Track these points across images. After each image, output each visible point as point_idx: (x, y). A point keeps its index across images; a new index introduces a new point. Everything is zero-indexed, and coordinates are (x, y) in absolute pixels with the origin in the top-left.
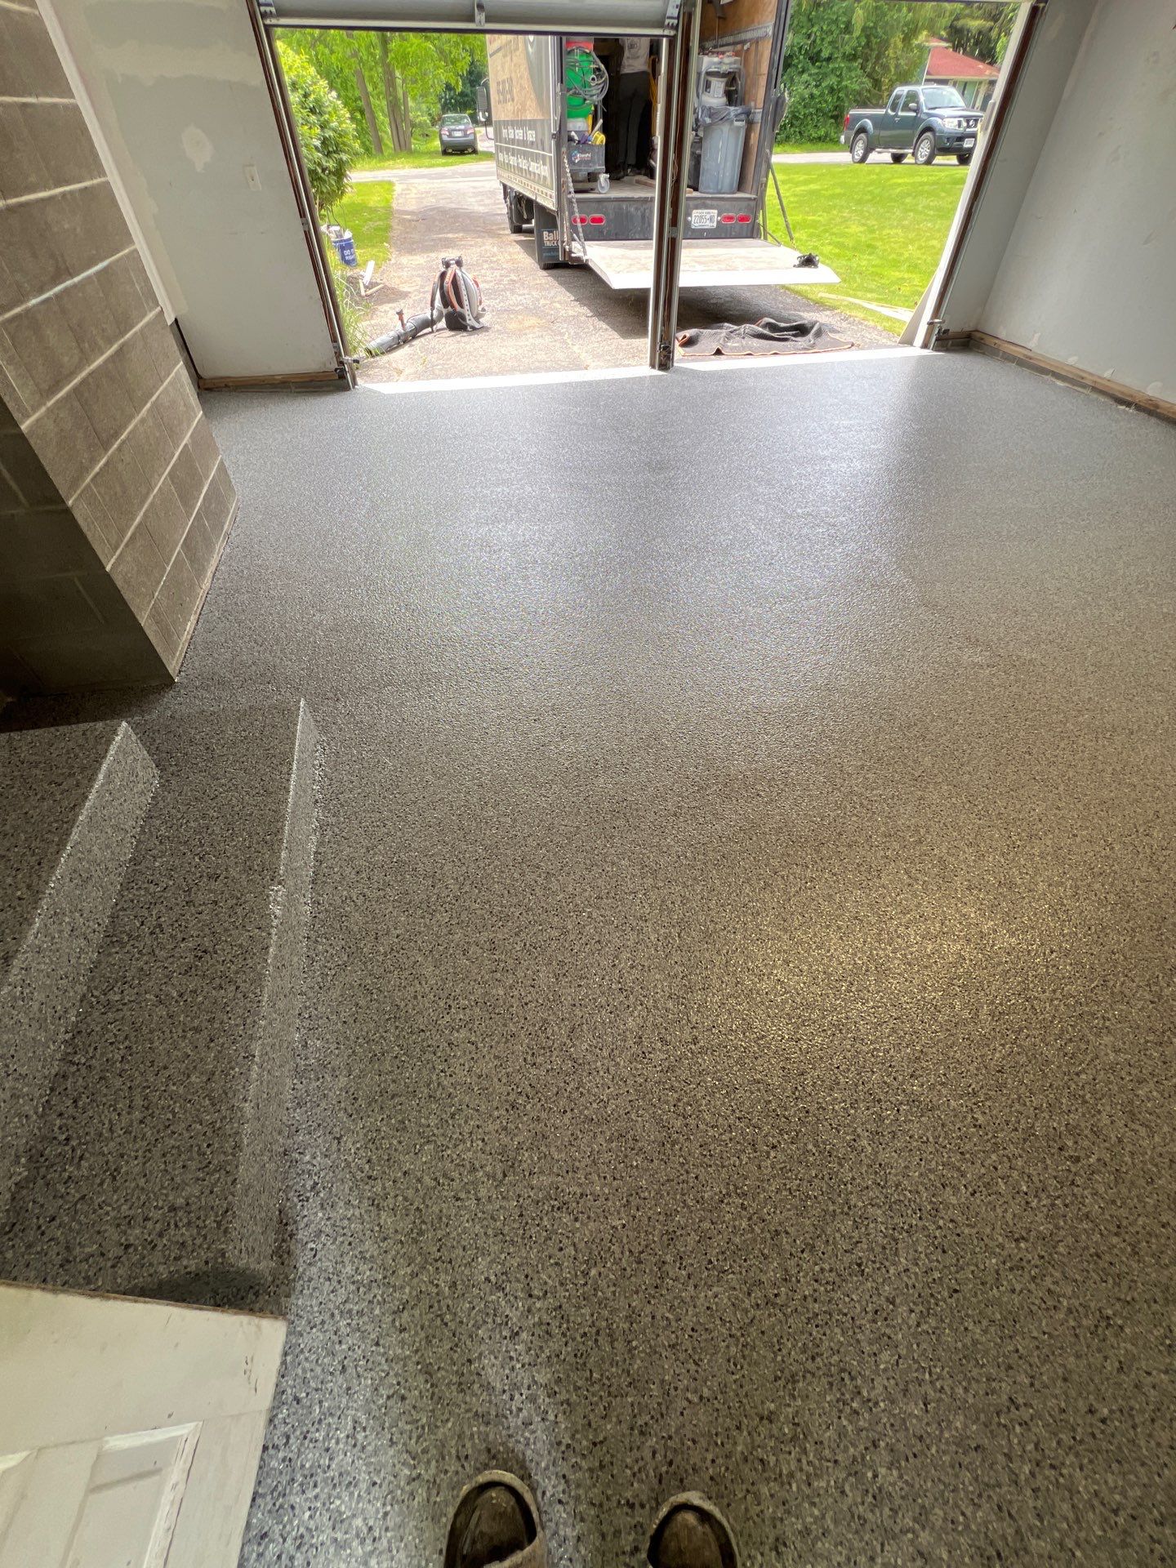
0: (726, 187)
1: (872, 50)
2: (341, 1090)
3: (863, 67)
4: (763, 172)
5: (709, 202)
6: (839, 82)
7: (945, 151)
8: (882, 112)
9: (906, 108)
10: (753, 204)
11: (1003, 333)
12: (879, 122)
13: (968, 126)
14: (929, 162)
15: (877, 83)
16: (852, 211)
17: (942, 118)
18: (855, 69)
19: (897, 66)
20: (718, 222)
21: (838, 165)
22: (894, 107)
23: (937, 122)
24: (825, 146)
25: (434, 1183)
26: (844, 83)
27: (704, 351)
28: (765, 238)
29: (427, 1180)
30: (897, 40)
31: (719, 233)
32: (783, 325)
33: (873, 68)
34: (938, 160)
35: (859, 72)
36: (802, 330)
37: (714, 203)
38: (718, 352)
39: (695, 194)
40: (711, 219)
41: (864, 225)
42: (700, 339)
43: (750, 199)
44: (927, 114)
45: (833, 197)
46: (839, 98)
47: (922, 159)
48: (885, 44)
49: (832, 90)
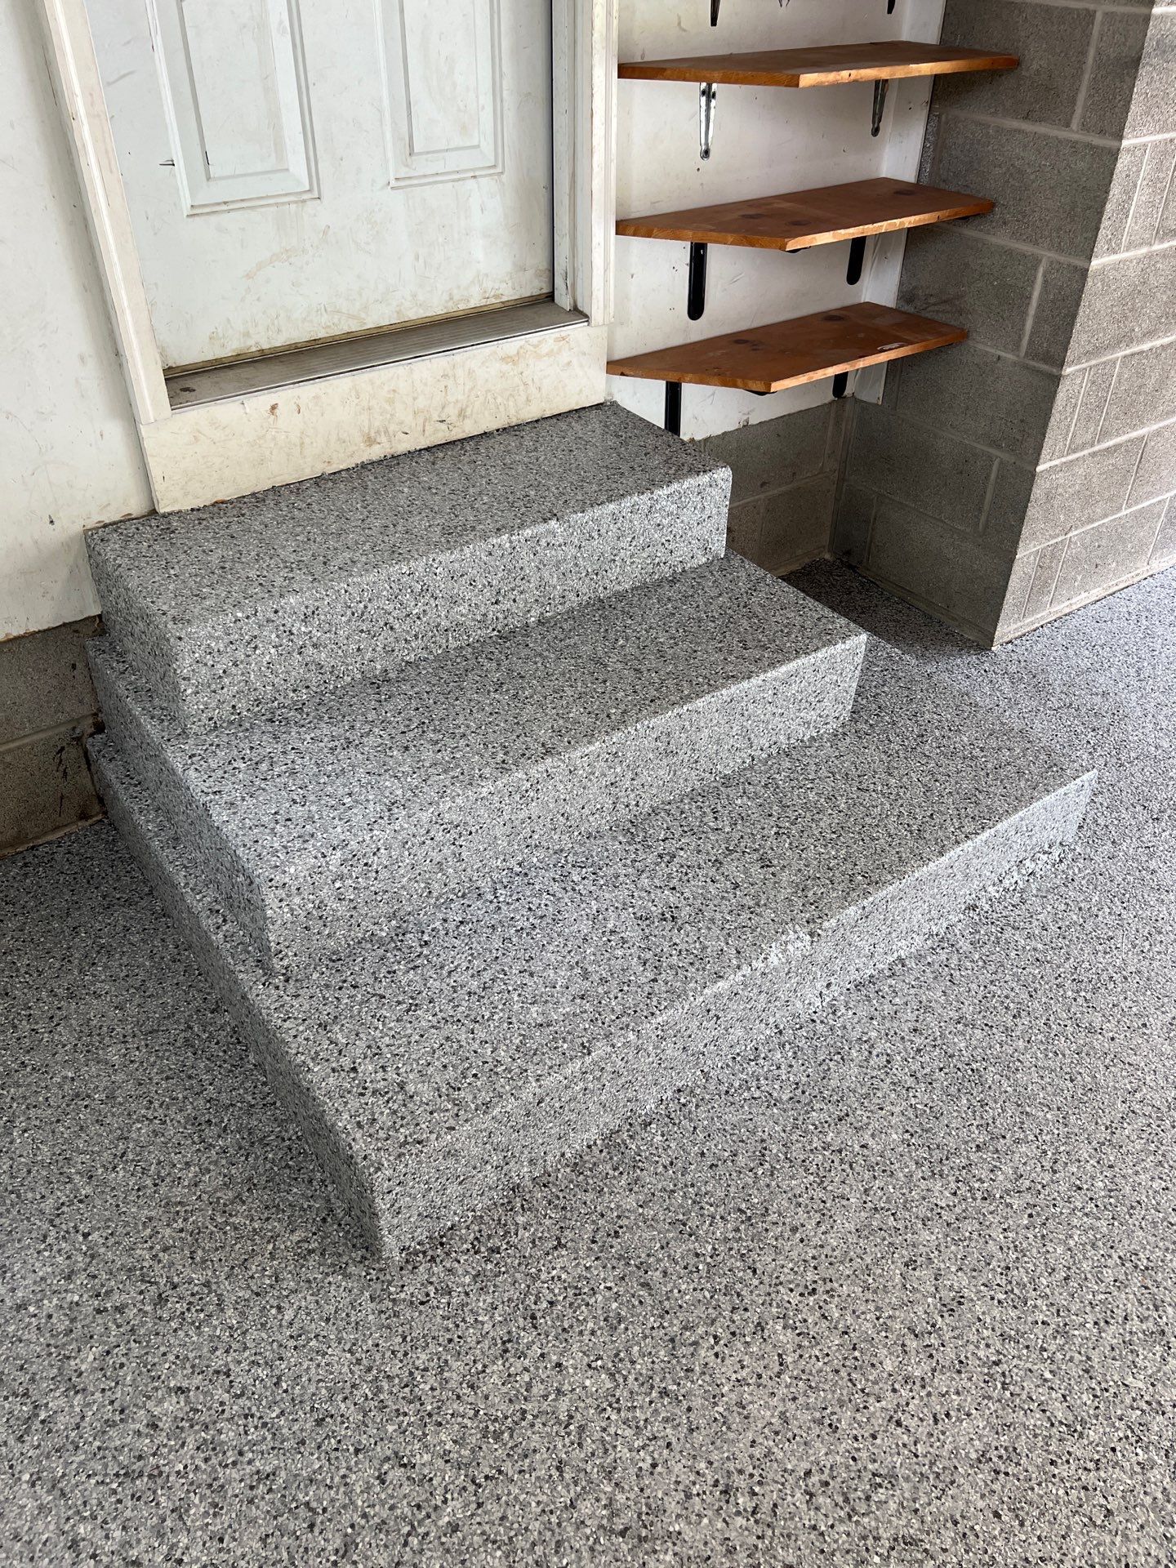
2: (618, 1207)
25: (563, 1417)
29: (564, 1405)
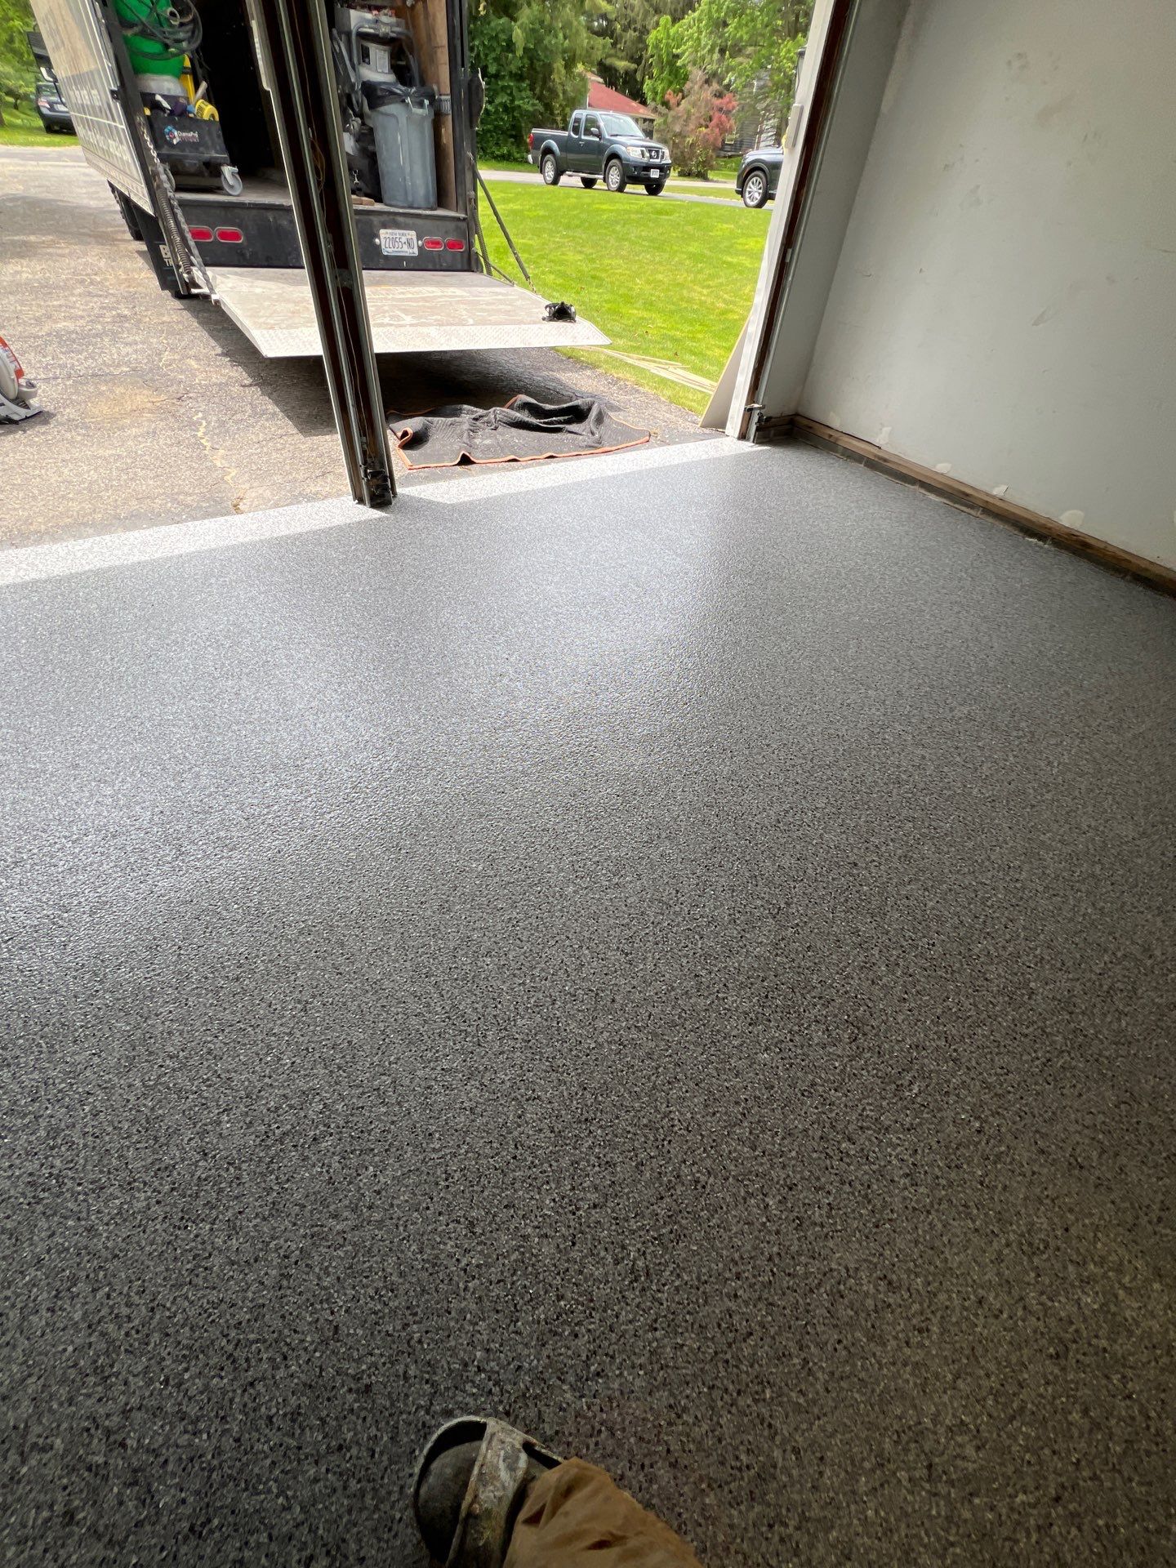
0: (421, 201)
1: (537, 72)
3: (532, 89)
4: (469, 185)
5: (401, 219)
6: (512, 101)
7: (635, 180)
8: (566, 134)
9: (588, 132)
10: (463, 225)
11: (835, 422)
12: (565, 145)
13: (651, 157)
14: (621, 189)
15: (548, 107)
16: (563, 237)
17: (626, 146)
18: (525, 89)
19: (564, 92)
20: (420, 248)
21: (532, 185)
22: (576, 130)
23: (621, 150)
24: (511, 165)
26: (517, 103)
27: (440, 459)
28: (489, 273)
30: (559, 65)
31: (422, 263)
32: (548, 407)
33: (541, 92)
34: (629, 188)
35: (529, 93)
36: (578, 414)
37: (410, 221)
38: (465, 461)
39: (378, 207)
40: (409, 243)
41: (581, 252)
42: (432, 431)
43: (458, 219)
44: (609, 140)
45: (538, 219)
46: (514, 117)
47: (614, 186)
48: (548, 69)
49: (506, 109)
